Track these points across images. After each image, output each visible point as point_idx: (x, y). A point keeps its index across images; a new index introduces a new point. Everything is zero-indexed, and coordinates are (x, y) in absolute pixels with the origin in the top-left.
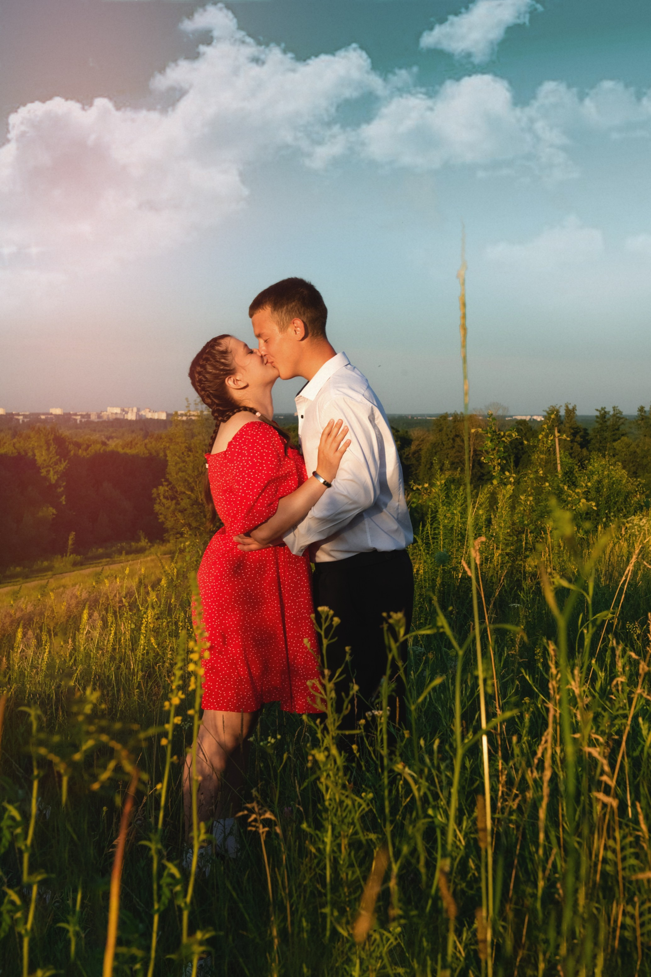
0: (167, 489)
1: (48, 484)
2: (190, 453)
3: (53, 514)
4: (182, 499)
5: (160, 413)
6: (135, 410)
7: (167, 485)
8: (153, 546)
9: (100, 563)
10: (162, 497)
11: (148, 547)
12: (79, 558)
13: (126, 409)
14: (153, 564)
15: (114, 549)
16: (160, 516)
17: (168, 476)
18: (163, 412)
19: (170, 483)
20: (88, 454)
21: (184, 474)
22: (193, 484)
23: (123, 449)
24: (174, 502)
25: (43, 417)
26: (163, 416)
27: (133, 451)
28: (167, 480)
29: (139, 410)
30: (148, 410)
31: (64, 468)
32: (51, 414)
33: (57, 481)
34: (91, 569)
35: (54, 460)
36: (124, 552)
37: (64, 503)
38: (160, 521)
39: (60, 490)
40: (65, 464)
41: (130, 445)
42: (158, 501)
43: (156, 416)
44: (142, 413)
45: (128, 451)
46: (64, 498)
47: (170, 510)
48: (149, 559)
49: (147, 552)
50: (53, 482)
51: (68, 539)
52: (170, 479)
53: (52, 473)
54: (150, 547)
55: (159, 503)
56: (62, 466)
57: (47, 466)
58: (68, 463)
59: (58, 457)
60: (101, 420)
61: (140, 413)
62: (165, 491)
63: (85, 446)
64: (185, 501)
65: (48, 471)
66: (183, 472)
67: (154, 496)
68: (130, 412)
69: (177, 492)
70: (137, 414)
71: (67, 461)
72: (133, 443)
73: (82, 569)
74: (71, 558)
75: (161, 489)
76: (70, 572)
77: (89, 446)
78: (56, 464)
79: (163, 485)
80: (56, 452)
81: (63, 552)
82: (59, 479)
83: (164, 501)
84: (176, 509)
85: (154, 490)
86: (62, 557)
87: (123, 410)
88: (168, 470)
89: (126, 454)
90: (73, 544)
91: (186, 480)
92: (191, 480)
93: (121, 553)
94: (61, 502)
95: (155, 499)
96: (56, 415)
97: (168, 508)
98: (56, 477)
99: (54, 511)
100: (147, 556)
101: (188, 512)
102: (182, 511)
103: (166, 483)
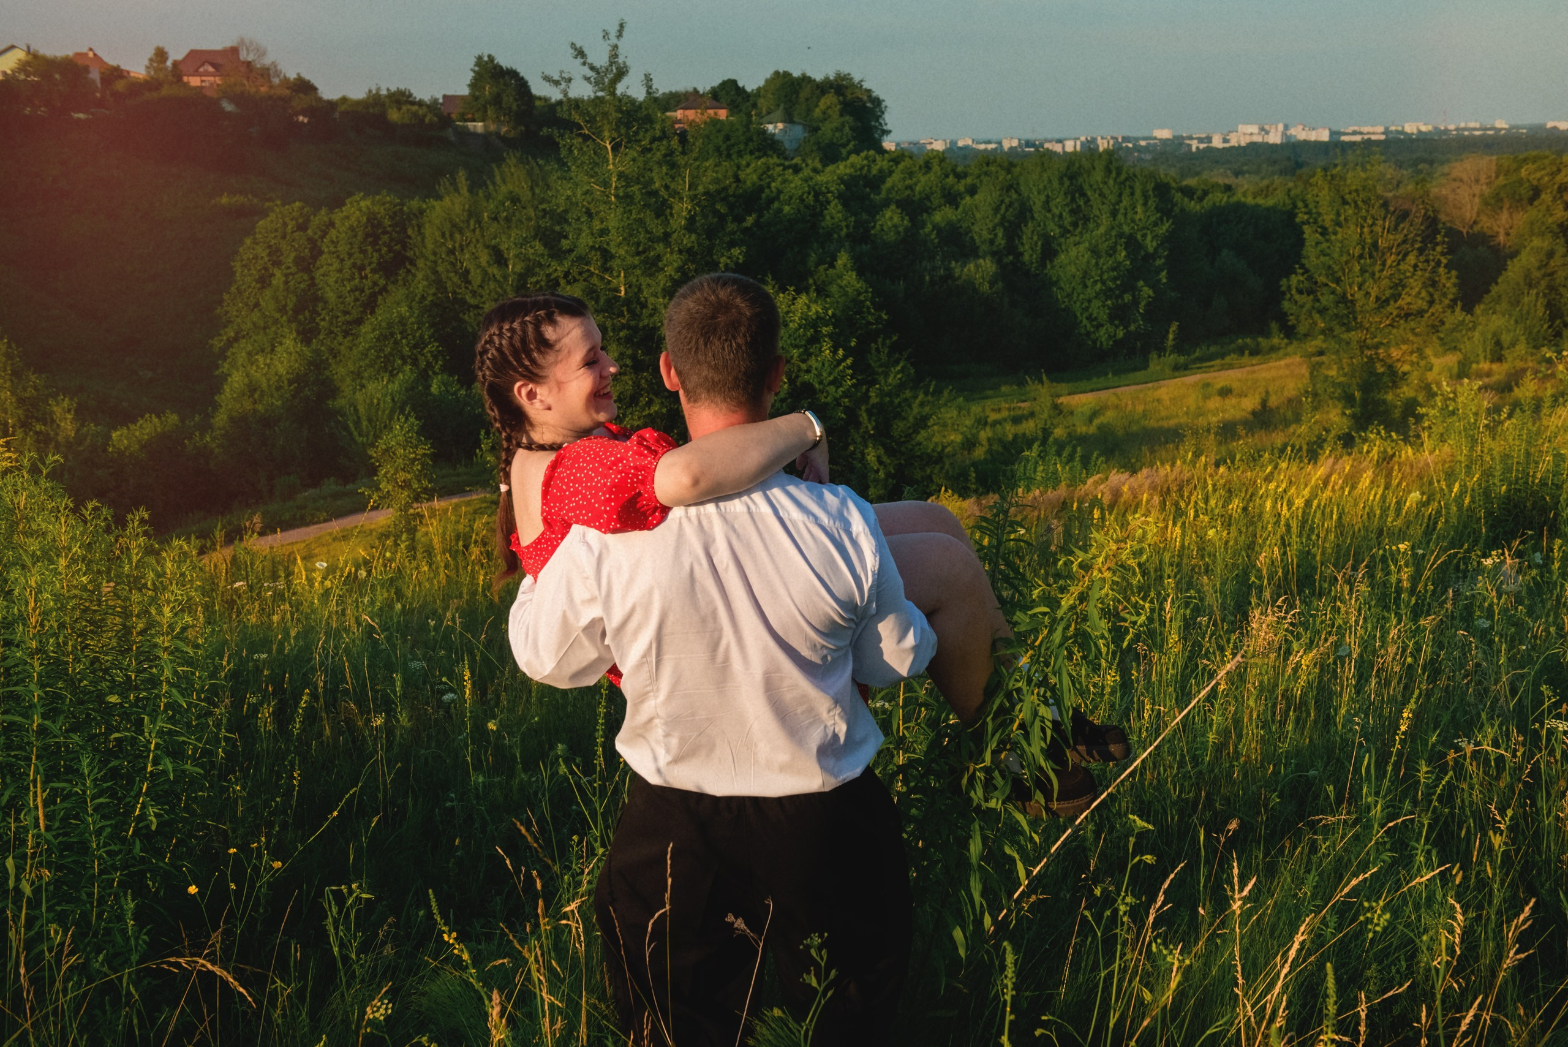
0: (1301, 278)
1: (1143, 253)
2: (1338, 229)
3: (1149, 297)
4: (1322, 294)
5: (1320, 130)
6: (1281, 127)
7: (1303, 274)
8: (1291, 343)
9: (1212, 366)
10: (1294, 292)
11: (1283, 345)
12: (1182, 359)
13: (1267, 127)
14: (1287, 372)
15: (1233, 346)
16: (1291, 317)
17: (1304, 261)
18: (1324, 128)
19: (1307, 271)
20: (1203, 207)
21: (1327, 258)
22: (1340, 274)
23: (1254, 198)
24: (1312, 297)
25: (1143, 143)
26: (1324, 136)
27: (1270, 202)
28: (1302, 266)
29: (1286, 127)
30: (1301, 127)
31: (1167, 231)
32: (1155, 138)
33: (1156, 249)
34: (1198, 376)
35: (1153, 219)
36: (1247, 352)
37: (1164, 280)
38: (1290, 323)
39: (1159, 262)
40: (1167, 225)
41: (1266, 192)
42: (1288, 296)
43: (1313, 136)
44: (1292, 131)
45: (1260, 201)
46: (1164, 273)
47: (1304, 310)
48: (1282, 363)
49: (1281, 352)
50: (1151, 250)
51: (1168, 332)
52: (1307, 266)
53: (1149, 238)
54: (1287, 345)
55: (1290, 300)
56: (1165, 227)
57: (1143, 228)
58: (1173, 224)
59: (1159, 215)
60: (1227, 145)
61: (1288, 133)
62: (1299, 281)
63: (1199, 193)
64: (1326, 297)
65: (1144, 236)
66: (1325, 255)
67: (1283, 289)
68: (1273, 130)
69: (1316, 283)
70: (1284, 134)
71: (1171, 221)
72: (1271, 189)
73: (1186, 376)
74: (1171, 358)
75: (1294, 280)
76: (1170, 378)
77: (1205, 193)
78: (1155, 224)
79: (1296, 274)
80: (1156, 208)
81: (1161, 350)
82: (1158, 246)
83: (1297, 297)
84: (1313, 307)
85: (1284, 282)
86: (1160, 356)
87: (1262, 129)
88: (1304, 253)
89: (1257, 206)
90: (1174, 340)
91: (1330, 267)
92: (1336, 268)
93: (1242, 354)
94: (1160, 280)
95: (1284, 293)
96: (1161, 140)
97: (1302, 307)
98: (1155, 244)
99: (1151, 293)
100: (1280, 359)
101: (1330, 312)
102: (1322, 311)
103: (1301, 271)
